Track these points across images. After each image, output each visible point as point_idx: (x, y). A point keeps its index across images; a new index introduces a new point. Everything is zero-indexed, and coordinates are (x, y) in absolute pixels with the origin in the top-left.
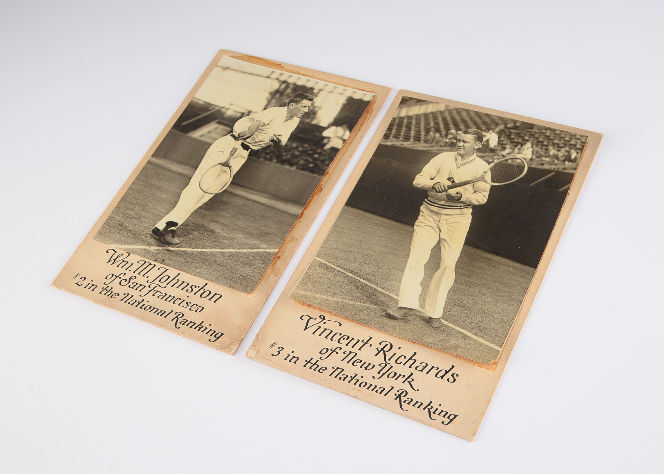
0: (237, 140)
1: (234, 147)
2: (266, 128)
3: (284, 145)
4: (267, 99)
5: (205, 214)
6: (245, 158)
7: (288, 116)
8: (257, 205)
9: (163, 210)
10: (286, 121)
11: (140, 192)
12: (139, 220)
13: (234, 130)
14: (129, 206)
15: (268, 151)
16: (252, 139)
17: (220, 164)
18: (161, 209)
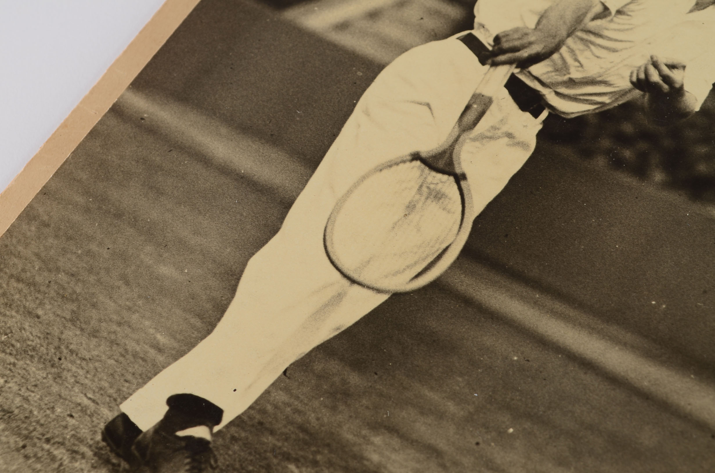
0: (490, 61)
1: (478, 92)
2: (612, 26)
3: (697, 109)
5: (344, 382)
6: (523, 145)
8: (588, 378)
9: (159, 336)
10: (699, 6)
11: (70, 238)
12: (53, 366)
13: (476, 20)
14: (17, 296)
15: (628, 128)
16: (555, 64)
17: (416, 157)
18: (152, 331)
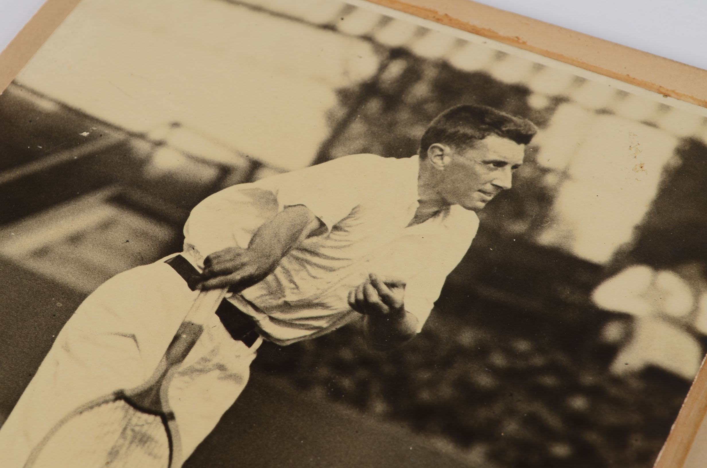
0: (200, 286)
1: (187, 320)
2: (329, 243)
3: (419, 330)
4: (330, 116)
6: (235, 378)
7: (424, 198)
10: (419, 219)
13: (186, 241)
15: (346, 354)
16: (269, 287)
17: (120, 396)
